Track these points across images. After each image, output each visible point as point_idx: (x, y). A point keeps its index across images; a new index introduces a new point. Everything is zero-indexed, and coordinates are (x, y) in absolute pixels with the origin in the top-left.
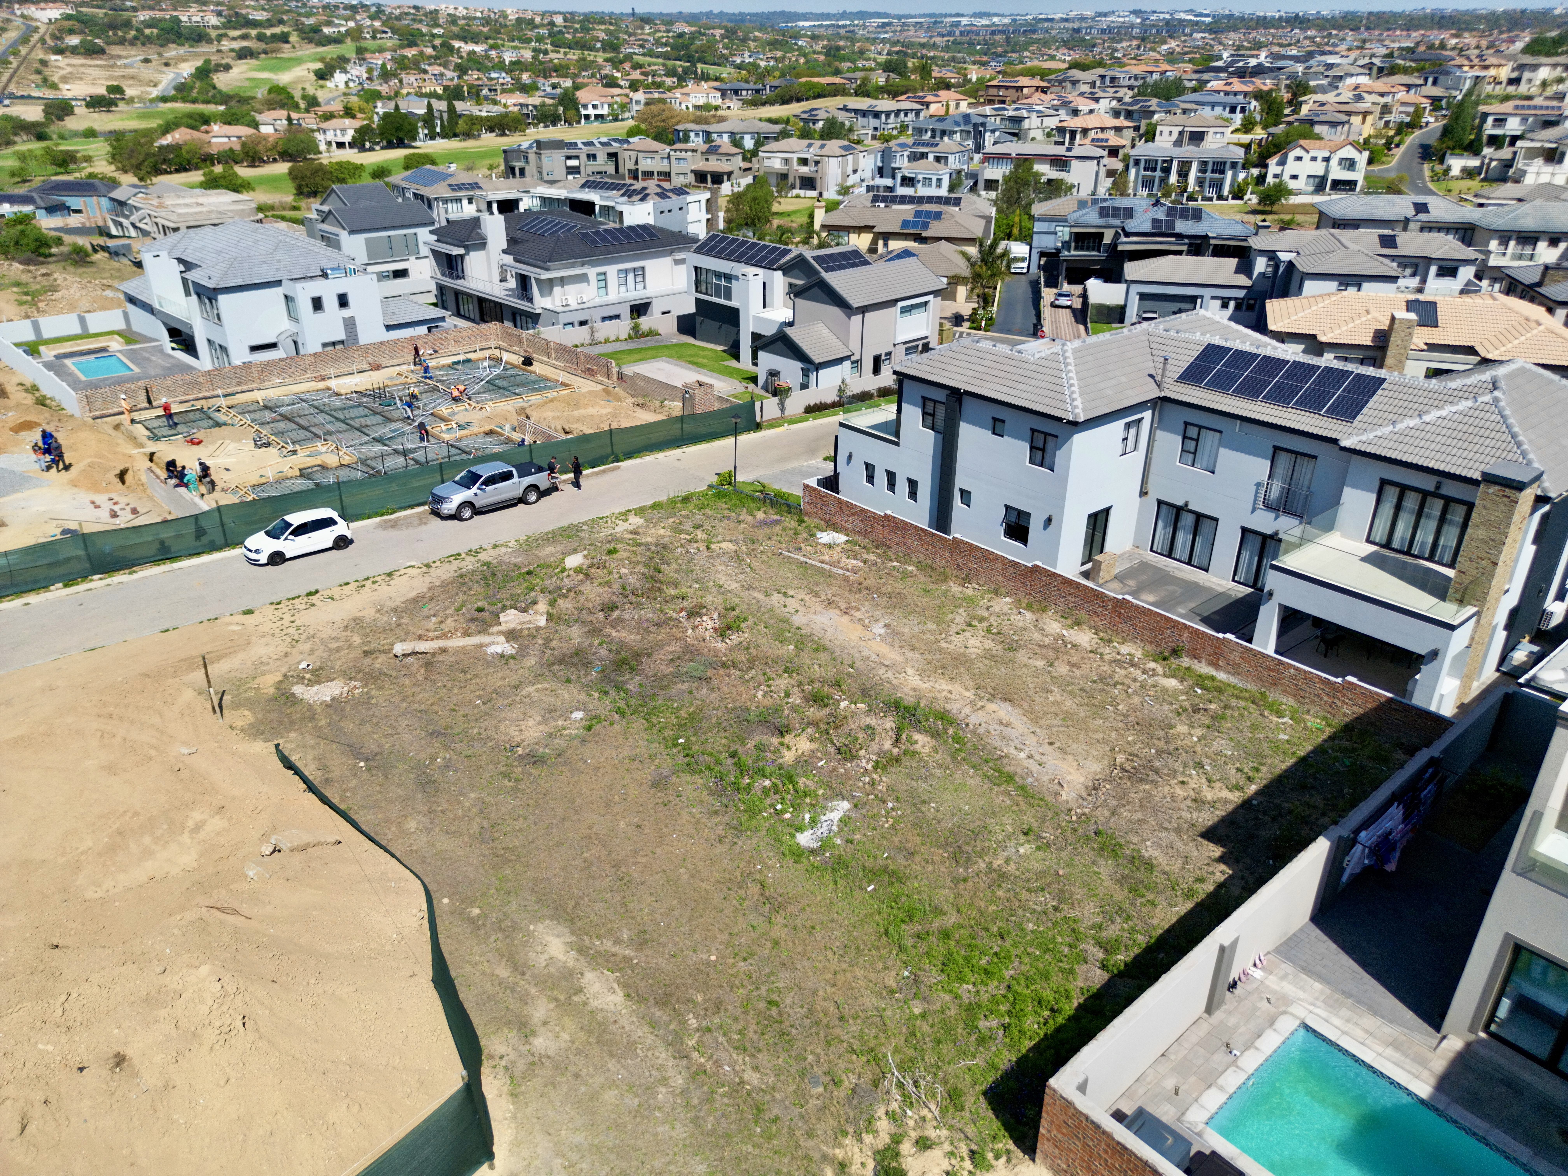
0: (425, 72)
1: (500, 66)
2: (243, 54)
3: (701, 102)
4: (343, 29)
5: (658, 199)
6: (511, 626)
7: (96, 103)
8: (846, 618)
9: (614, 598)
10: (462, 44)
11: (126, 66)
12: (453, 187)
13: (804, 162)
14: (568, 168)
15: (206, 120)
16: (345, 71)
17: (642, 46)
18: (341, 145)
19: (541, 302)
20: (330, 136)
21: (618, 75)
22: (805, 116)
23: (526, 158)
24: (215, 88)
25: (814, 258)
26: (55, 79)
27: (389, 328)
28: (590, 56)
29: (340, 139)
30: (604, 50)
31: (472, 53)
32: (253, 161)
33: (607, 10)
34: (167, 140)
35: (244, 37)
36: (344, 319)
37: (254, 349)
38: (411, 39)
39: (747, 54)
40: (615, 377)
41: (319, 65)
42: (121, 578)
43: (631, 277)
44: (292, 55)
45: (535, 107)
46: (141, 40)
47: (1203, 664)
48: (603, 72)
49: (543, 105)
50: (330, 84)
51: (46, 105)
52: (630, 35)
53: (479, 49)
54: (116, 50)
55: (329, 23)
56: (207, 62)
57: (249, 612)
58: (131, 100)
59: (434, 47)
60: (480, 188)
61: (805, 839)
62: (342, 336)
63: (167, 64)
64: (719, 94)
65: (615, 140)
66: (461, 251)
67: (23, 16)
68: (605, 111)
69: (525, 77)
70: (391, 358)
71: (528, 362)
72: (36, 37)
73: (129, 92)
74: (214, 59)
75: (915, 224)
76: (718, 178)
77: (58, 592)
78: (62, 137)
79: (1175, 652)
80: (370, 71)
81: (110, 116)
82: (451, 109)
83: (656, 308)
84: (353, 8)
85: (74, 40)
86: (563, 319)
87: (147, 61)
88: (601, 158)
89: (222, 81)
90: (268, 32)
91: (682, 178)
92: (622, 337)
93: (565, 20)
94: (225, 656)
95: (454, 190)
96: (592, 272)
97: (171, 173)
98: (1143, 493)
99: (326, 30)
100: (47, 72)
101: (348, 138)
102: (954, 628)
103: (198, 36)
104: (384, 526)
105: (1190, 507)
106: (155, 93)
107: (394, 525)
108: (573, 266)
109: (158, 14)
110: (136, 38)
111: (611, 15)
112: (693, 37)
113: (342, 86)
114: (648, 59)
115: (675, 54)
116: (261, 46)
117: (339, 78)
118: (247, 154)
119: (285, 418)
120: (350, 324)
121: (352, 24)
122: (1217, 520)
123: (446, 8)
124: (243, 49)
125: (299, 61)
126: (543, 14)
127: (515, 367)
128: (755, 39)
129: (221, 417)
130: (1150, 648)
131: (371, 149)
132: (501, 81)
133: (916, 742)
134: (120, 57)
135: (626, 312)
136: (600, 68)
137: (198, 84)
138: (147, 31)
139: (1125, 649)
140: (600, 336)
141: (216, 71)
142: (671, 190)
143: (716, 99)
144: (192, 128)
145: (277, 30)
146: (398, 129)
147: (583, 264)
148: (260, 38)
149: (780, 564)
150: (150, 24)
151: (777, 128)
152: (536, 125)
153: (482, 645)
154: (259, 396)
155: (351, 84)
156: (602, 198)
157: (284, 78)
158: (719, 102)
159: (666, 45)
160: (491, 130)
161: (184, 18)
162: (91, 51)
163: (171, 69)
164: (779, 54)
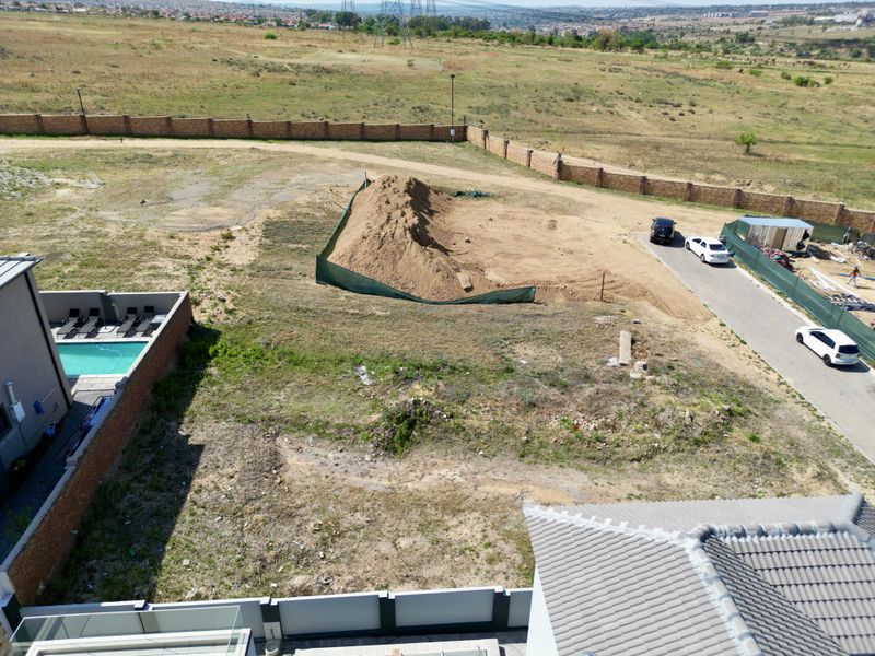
57: (723, 325)
153: (617, 357)
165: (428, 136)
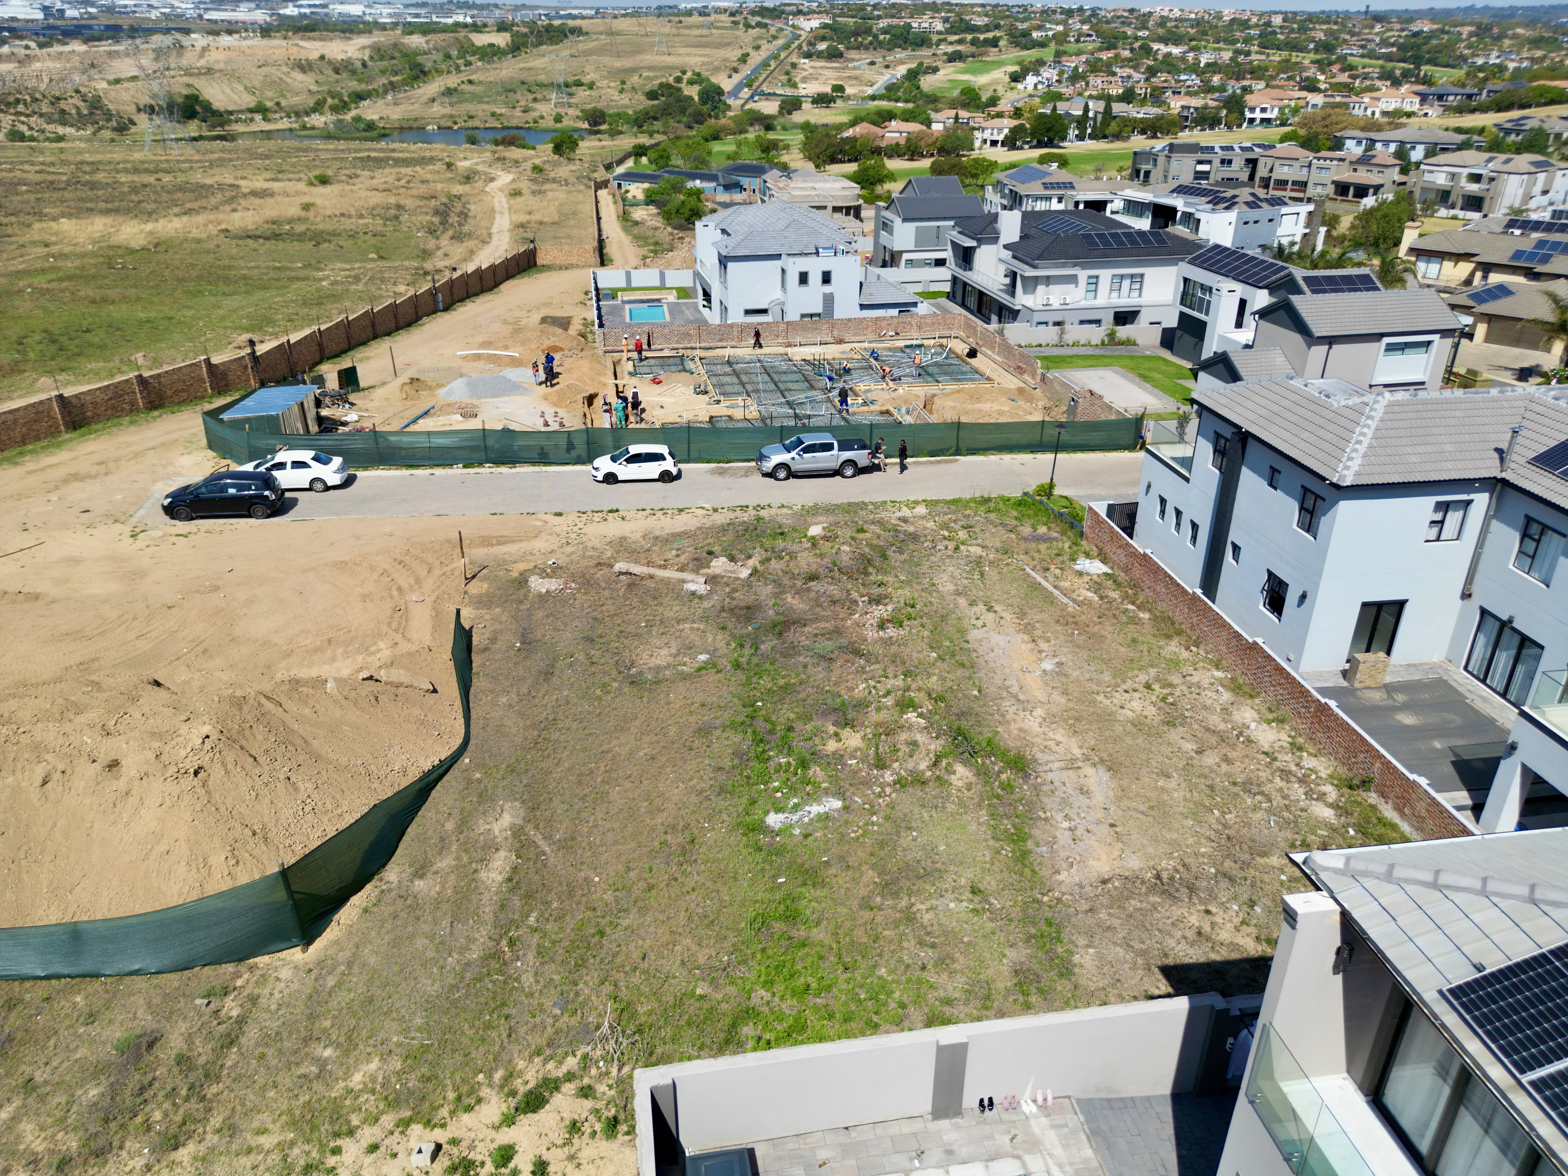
0: (1114, 74)
1: (1194, 69)
2: (953, 58)
3: (1391, 108)
4: (1050, 33)
5: (1245, 208)
6: (718, 571)
7: (822, 100)
8: (1031, 645)
9: (821, 570)
10: (1161, 47)
11: (855, 68)
12: (1046, 186)
13: (1476, 178)
14: (1197, 172)
15: (890, 116)
16: (1038, 74)
17: (1363, 47)
18: (994, 143)
19: (1022, 300)
20: (987, 135)
21: (1322, 78)
22: (1508, 125)
23: (1155, 160)
24: (918, 88)
25: (1305, 279)
26: (797, 80)
27: (863, 307)
28: (1296, 57)
29: (995, 138)
30: (1316, 51)
31: (1169, 54)
32: (913, 155)
33: (1340, 8)
34: (849, 133)
35: (960, 42)
36: (825, 295)
37: (748, 312)
38: (1111, 41)
39: (1495, 53)
40: (1039, 378)
41: (1016, 68)
42: (504, 470)
43: (1126, 283)
44: (996, 58)
45: (1196, 109)
46: (877, 45)
47: (1389, 807)
48: (1305, 74)
49: (1205, 107)
50: (1020, 86)
51: (783, 102)
52: (1353, 35)
53: (1176, 51)
54: (853, 54)
55: (1040, 28)
56: (921, 64)
57: (560, 514)
58: (848, 98)
59: (1132, 50)
60: (1073, 187)
61: (774, 820)
62: (819, 310)
63: (887, 67)
64: (1417, 100)
65: (1259, 146)
66: (973, 243)
67: (793, 26)
68: (1273, 114)
69: (1216, 80)
70: (855, 335)
71: (972, 354)
72: (797, 43)
73: (849, 91)
74: (927, 62)
75: (1531, 256)
76: (1361, 191)
77: (458, 471)
78: (784, 129)
79: (1365, 784)
80: (1061, 73)
81: (828, 111)
82: (1108, 110)
83: (1144, 319)
84: (1069, 13)
85: (822, 46)
86: (1038, 317)
87: (872, 63)
88: (1238, 163)
89: (928, 83)
90: (982, 37)
91: (1319, 189)
92: (1093, 343)
93: (1284, 20)
94: (512, 541)
95: (1046, 188)
96: (1083, 275)
97: (843, 162)
98: (1466, 595)
99: (1035, 35)
100: (794, 73)
101: (1001, 138)
102: (1129, 685)
103: (922, 41)
104: (713, 472)
105: (1515, 625)
106: (870, 91)
107: (722, 473)
108: (1063, 266)
109: (895, 21)
110: (871, 43)
111: (1337, 13)
112: (1432, 34)
113: (1030, 88)
114: (1367, 61)
115: (1401, 55)
116: (973, 49)
117: (1031, 80)
118: (909, 149)
119: (736, 374)
120: (829, 300)
121: (1060, 28)
122: (1542, 647)
123: (1160, 9)
124: (954, 52)
125: (999, 64)
126: (1261, 15)
127: (958, 357)
128: (1515, 37)
129: (690, 365)
130: (1342, 771)
131: (1022, 148)
132: (1189, 83)
133: (954, 773)
134: (853, 60)
135: (1108, 318)
136: (1305, 69)
137: (907, 84)
138: (881, 37)
139: (1309, 762)
140: (1069, 338)
141: (925, 73)
142: (1266, 200)
143: (1413, 104)
144: (874, 123)
145: (990, 35)
146: (1049, 130)
147: (1075, 265)
148: (974, 42)
149: (1014, 580)
150: (885, 32)
151: (1460, 138)
152: (1191, 129)
153: (684, 581)
154: (727, 352)
155: (1040, 87)
156: (1186, 204)
157: (981, 80)
158: (1416, 107)
159: (1393, 45)
160: (1143, 132)
161: (915, 25)
162: (833, 55)
163: (890, 71)
164: (1539, 53)
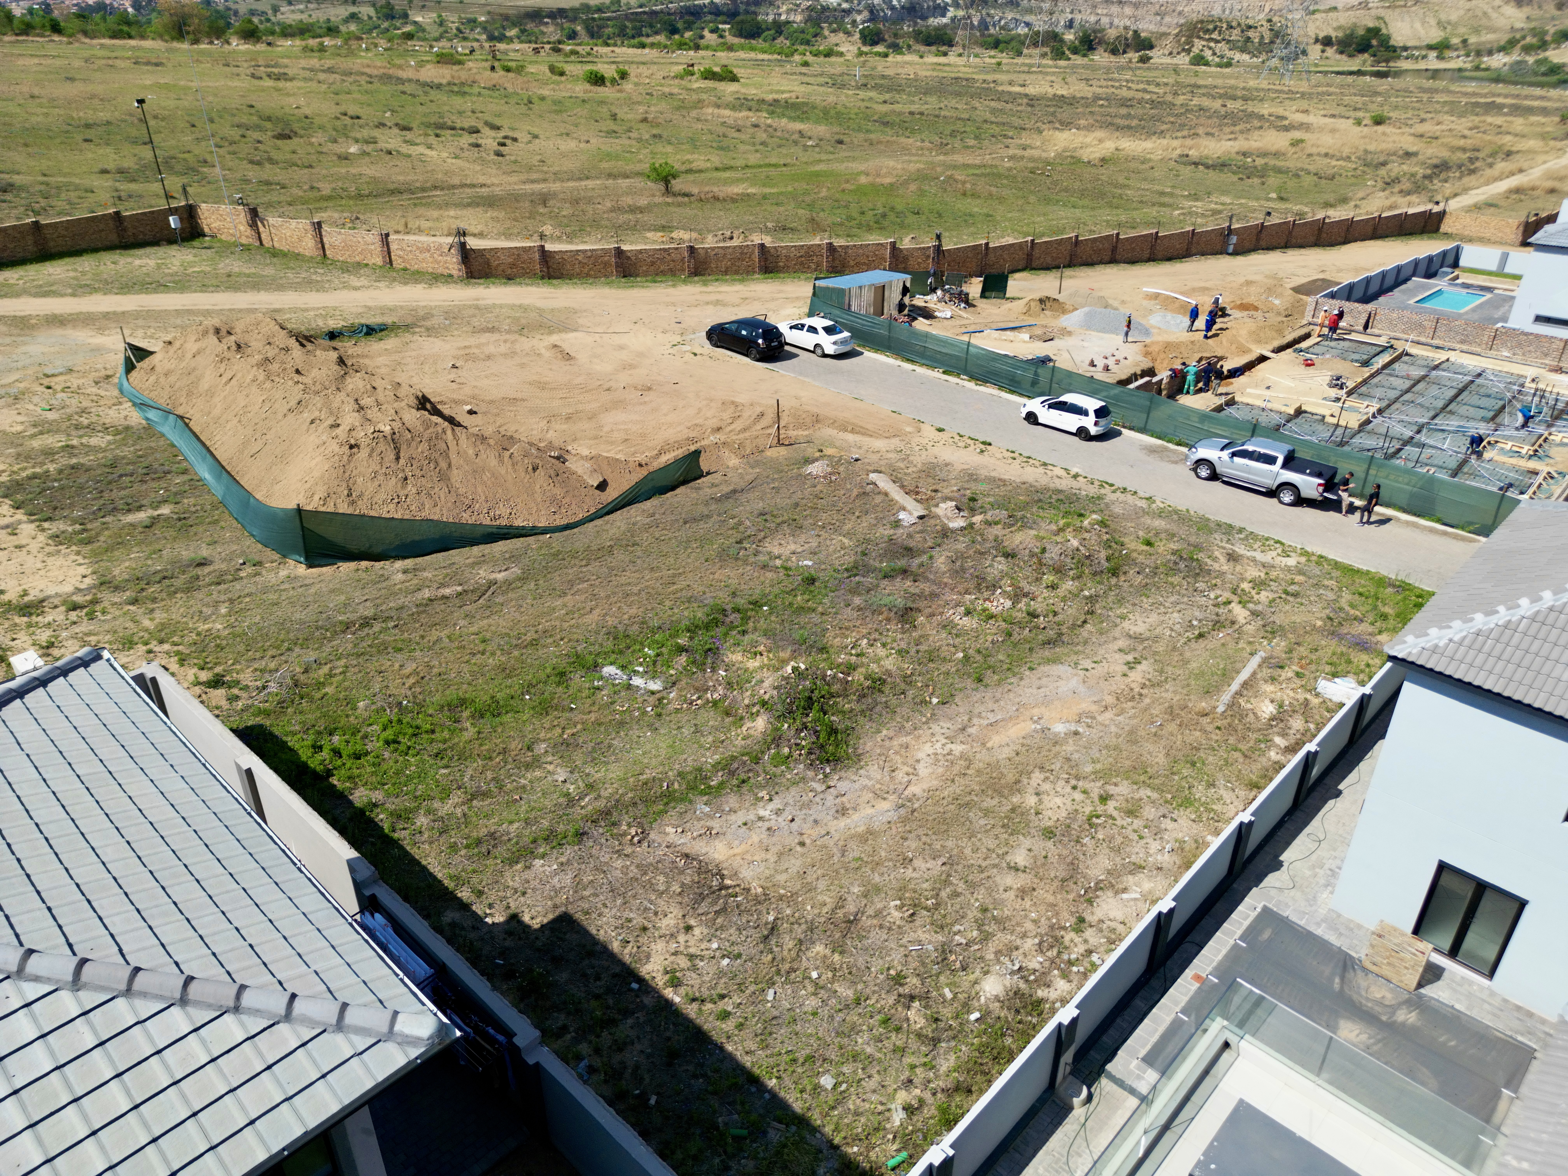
6: (940, 513)
61: (609, 670)
107: (1156, 451)
119: (1420, 380)
129: (1382, 358)
133: (754, 721)
153: (904, 509)
165: (114, 238)
